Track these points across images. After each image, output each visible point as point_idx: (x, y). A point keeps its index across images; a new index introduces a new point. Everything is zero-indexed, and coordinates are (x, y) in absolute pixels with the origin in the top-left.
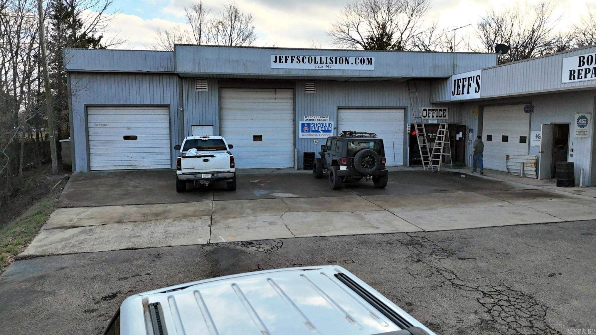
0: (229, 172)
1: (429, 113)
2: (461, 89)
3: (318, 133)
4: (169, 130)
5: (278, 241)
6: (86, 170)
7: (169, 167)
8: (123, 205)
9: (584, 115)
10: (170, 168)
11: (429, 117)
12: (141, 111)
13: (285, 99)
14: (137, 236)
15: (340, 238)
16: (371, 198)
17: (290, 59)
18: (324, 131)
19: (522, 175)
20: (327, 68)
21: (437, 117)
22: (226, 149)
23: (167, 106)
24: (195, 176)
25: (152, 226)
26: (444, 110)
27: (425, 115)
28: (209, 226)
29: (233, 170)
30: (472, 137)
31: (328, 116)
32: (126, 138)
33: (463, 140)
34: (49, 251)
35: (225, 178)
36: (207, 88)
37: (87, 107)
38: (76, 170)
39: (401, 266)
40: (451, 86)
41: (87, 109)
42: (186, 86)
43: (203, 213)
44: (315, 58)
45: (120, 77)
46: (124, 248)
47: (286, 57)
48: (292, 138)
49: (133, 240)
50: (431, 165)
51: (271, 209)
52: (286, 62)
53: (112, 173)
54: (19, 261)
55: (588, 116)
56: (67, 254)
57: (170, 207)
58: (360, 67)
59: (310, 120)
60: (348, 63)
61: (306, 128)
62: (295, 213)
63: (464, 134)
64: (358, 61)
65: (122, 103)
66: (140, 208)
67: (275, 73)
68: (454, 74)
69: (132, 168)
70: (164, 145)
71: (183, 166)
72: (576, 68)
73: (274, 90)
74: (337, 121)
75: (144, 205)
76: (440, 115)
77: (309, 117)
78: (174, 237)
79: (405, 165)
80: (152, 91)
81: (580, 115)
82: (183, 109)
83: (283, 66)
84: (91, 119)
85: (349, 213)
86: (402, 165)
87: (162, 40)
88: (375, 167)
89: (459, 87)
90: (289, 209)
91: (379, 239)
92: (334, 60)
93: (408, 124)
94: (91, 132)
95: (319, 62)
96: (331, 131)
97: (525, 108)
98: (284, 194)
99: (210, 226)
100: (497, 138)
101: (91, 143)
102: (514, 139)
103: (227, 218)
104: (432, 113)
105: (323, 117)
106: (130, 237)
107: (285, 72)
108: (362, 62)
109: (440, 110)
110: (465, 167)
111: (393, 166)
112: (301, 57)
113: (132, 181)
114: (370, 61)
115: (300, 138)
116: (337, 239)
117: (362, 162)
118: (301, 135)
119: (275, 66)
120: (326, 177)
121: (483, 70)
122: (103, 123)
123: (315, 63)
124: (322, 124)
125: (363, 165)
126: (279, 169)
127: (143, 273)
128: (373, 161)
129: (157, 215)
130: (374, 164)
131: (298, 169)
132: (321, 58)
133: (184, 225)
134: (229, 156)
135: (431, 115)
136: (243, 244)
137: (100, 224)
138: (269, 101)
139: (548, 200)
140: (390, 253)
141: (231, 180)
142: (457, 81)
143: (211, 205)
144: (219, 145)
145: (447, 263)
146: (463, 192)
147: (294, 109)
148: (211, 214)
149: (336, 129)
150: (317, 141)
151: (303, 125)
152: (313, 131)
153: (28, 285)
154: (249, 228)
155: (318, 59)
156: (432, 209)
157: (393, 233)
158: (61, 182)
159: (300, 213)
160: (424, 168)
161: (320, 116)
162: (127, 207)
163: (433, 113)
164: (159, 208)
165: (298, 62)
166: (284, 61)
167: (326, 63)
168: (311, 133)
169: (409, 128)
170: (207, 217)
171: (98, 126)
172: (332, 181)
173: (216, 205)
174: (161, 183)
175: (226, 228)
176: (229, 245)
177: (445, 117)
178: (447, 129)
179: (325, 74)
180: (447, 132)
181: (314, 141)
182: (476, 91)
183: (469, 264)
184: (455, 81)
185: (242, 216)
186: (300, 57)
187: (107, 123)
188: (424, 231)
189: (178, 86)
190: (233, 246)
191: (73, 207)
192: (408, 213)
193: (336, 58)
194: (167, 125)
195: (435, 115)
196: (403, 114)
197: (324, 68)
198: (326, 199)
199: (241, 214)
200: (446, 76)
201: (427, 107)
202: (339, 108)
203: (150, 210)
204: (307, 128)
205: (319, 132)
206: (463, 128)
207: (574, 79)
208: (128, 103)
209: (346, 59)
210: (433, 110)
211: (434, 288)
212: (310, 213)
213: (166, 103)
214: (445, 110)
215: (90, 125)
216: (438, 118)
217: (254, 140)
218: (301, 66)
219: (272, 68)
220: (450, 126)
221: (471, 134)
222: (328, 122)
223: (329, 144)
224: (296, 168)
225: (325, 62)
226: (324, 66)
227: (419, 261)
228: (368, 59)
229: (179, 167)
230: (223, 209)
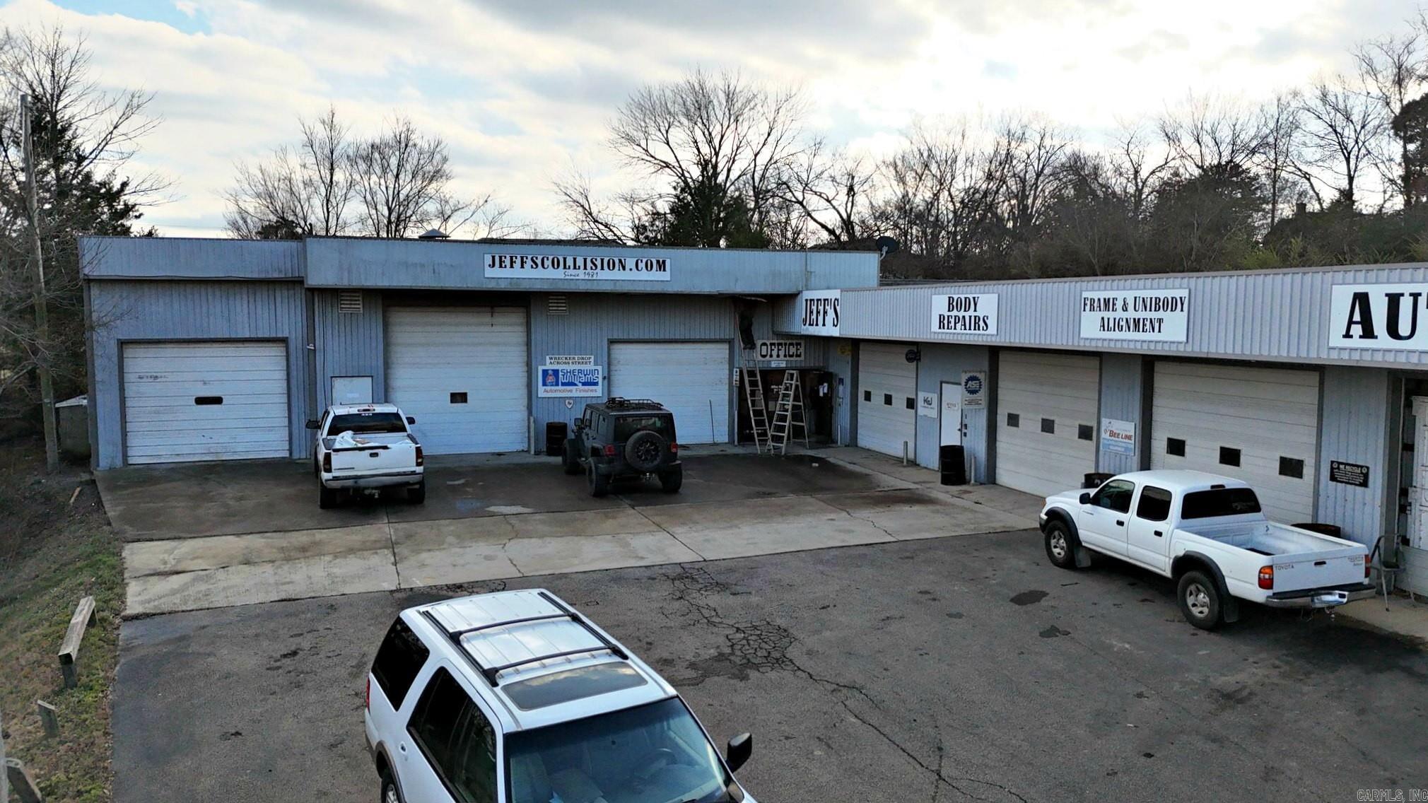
0: (413, 473)
1: (772, 350)
2: (814, 317)
3: (574, 388)
4: (285, 385)
5: (499, 582)
6: (119, 463)
7: (286, 454)
8: (238, 535)
9: (975, 374)
10: (288, 455)
11: (771, 356)
12: (230, 350)
13: (511, 325)
14: (289, 583)
15: (586, 575)
16: (649, 510)
17: (518, 261)
18: (584, 384)
19: (905, 463)
20: (587, 277)
21: (785, 356)
22: (403, 429)
23: (284, 341)
24: (356, 482)
25: (305, 568)
26: (797, 344)
27: (764, 353)
28: (393, 564)
29: (420, 469)
30: (844, 392)
31: (593, 357)
32: (201, 401)
33: (829, 398)
34: (166, 608)
35: (407, 483)
36: (361, 306)
37: (122, 344)
38: (101, 464)
39: (656, 605)
40: (800, 308)
41: (122, 347)
42: (321, 305)
43: (378, 545)
44: (565, 259)
45: (189, 288)
46: (276, 599)
47: (511, 258)
48: (526, 396)
49: (285, 587)
50: (771, 443)
51: (486, 535)
52: (512, 267)
53: (172, 468)
54: (129, 623)
55: (982, 376)
56: (197, 610)
57: (321, 535)
58: (644, 275)
59: (558, 363)
60: (624, 268)
61: (551, 379)
62: (526, 541)
63: (830, 388)
64: (642, 265)
65: (192, 336)
66: (268, 538)
67: (491, 286)
68: (807, 290)
69: (211, 459)
70: (276, 412)
71: (334, 464)
72: (946, 314)
73: (488, 309)
74: (609, 364)
75: (274, 534)
76: (791, 353)
77: (555, 358)
78: (344, 582)
79: (731, 442)
80: (252, 315)
81: (969, 375)
82: (315, 346)
83: (506, 273)
84: (130, 365)
85: (609, 537)
86: (727, 441)
87: (252, 183)
88: (658, 460)
89: (811, 312)
90: (517, 535)
91: (638, 573)
92: (598, 263)
93: (735, 370)
94: (130, 390)
95: (572, 267)
96: (597, 383)
97: (907, 355)
98: (509, 508)
99: (395, 564)
100: (878, 399)
101: (130, 414)
102: (899, 402)
103: (418, 552)
104: (776, 350)
105: (583, 358)
106: (277, 584)
107: (511, 284)
108: (649, 266)
109: (792, 344)
110: (834, 445)
111: (711, 445)
112: (540, 258)
113: (226, 487)
114: (662, 266)
115: (539, 396)
116: (581, 576)
117: (637, 452)
118: (542, 391)
119: (490, 273)
120: (582, 472)
121: (842, 291)
122: (155, 374)
123: (565, 268)
124: (580, 371)
125: (640, 457)
126: (499, 454)
127: (321, 628)
128: (656, 449)
129: (303, 549)
130: (657, 455)
131: (537, 453)
132: (575, 259)
133: (352, 565)
134: (414, 446)
135: (775, 353)
136: (448, 588)
137: (218, 567)
138: (482, 329)
139: (906, 508)
140: (648, 590)
141: (417, 486)
142: (809, 302)
143: (387, 529)
144: (392, 424)
145: (714, 599)
146: (795, 496)
147: (528, 344)
148: (392, 545)
149: (606, 381)
150: (572, 401)
151: (545, 372)
152: (563, 384)
153: (171, 648)
154: (454, 566)
155: (570, 262)
156: (731, 527)
157: (661, 565)
158: (80, 492)
159: (533, 540)
160: (758, 449)
161: (576, 357)
162: (245, 537)
163: (779, 350)
164: (301, 538)
165: (534, 266)
166: (508, 265)
167: (585, 268)
168: (560, 387)
169: (736, 377)
170: (386, 551)
171: (144, 380)
172: (591, 481)
173: (396, 530)
174: (282, 490)
175: (419, 567)
176: (429, 590)
177: (799, 356)
178: (797, 381)
179: (583, 287)
180: (797, 386)
181: (567, 401)
182: (834, 325)
183: (739, 600)
184: (806, 300)
185: (442, 547)
186: (537, 258)
187: (163, 374)
188: (705, 560)
189: (304, 306)
190: (435, 591)
191: (152, 540)
192: (696, 534)
193: (602, 260)
194: (283, 375)
195: (782, 353)
196: (727, 351)
197: (582, 277)
198: (577, 515)
199: (439, 544)
200: (793, 290)
201: (768, 339)
202: (612, 342)
203: (288, 542)
204: (552, 377)
205: (576, 385)
206: (827, 377)
207: (944, 328)
208: (205, 336)
209: (620, 261)
210: (779, 344)
211: (683, 627)
212: (548, 539)
213: (280, 335)
214: (800, 344)
215: (129, 377)
216: (788, 358)
217: (452, 402)
218: (539, 273)
219: (486, 276)
220: (803, 373)
221: (841, 388)
222: (591, 367)
223: (588, 417)
224: (533, 452)
225: (582, 267)
226: (581, 274)
227: (681, 598)
228: (658, 262)
229: (327, 467)
230: (409, 536)
